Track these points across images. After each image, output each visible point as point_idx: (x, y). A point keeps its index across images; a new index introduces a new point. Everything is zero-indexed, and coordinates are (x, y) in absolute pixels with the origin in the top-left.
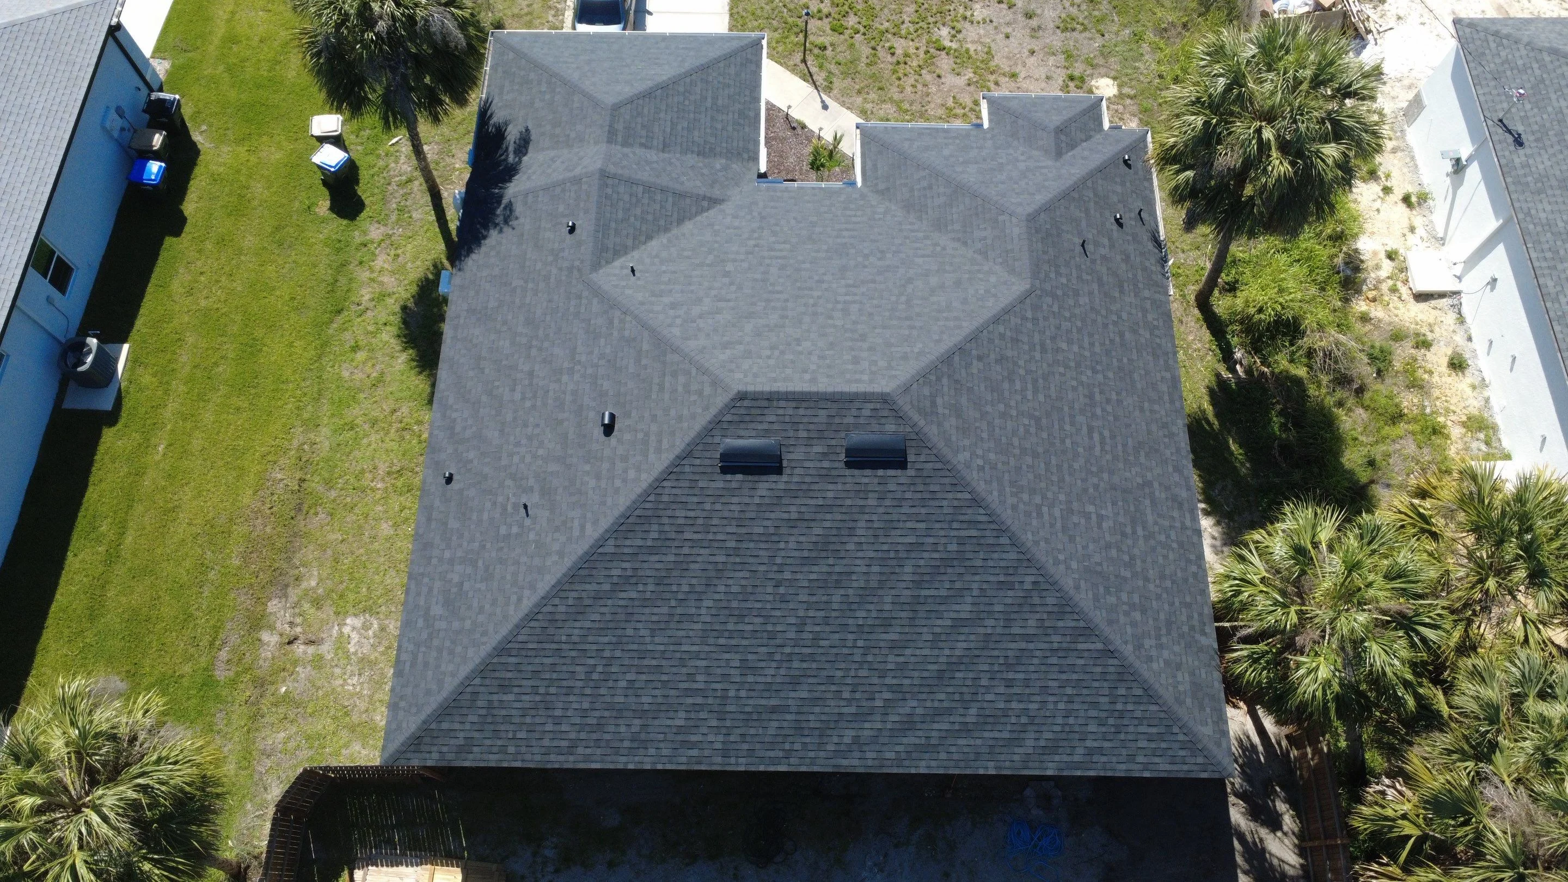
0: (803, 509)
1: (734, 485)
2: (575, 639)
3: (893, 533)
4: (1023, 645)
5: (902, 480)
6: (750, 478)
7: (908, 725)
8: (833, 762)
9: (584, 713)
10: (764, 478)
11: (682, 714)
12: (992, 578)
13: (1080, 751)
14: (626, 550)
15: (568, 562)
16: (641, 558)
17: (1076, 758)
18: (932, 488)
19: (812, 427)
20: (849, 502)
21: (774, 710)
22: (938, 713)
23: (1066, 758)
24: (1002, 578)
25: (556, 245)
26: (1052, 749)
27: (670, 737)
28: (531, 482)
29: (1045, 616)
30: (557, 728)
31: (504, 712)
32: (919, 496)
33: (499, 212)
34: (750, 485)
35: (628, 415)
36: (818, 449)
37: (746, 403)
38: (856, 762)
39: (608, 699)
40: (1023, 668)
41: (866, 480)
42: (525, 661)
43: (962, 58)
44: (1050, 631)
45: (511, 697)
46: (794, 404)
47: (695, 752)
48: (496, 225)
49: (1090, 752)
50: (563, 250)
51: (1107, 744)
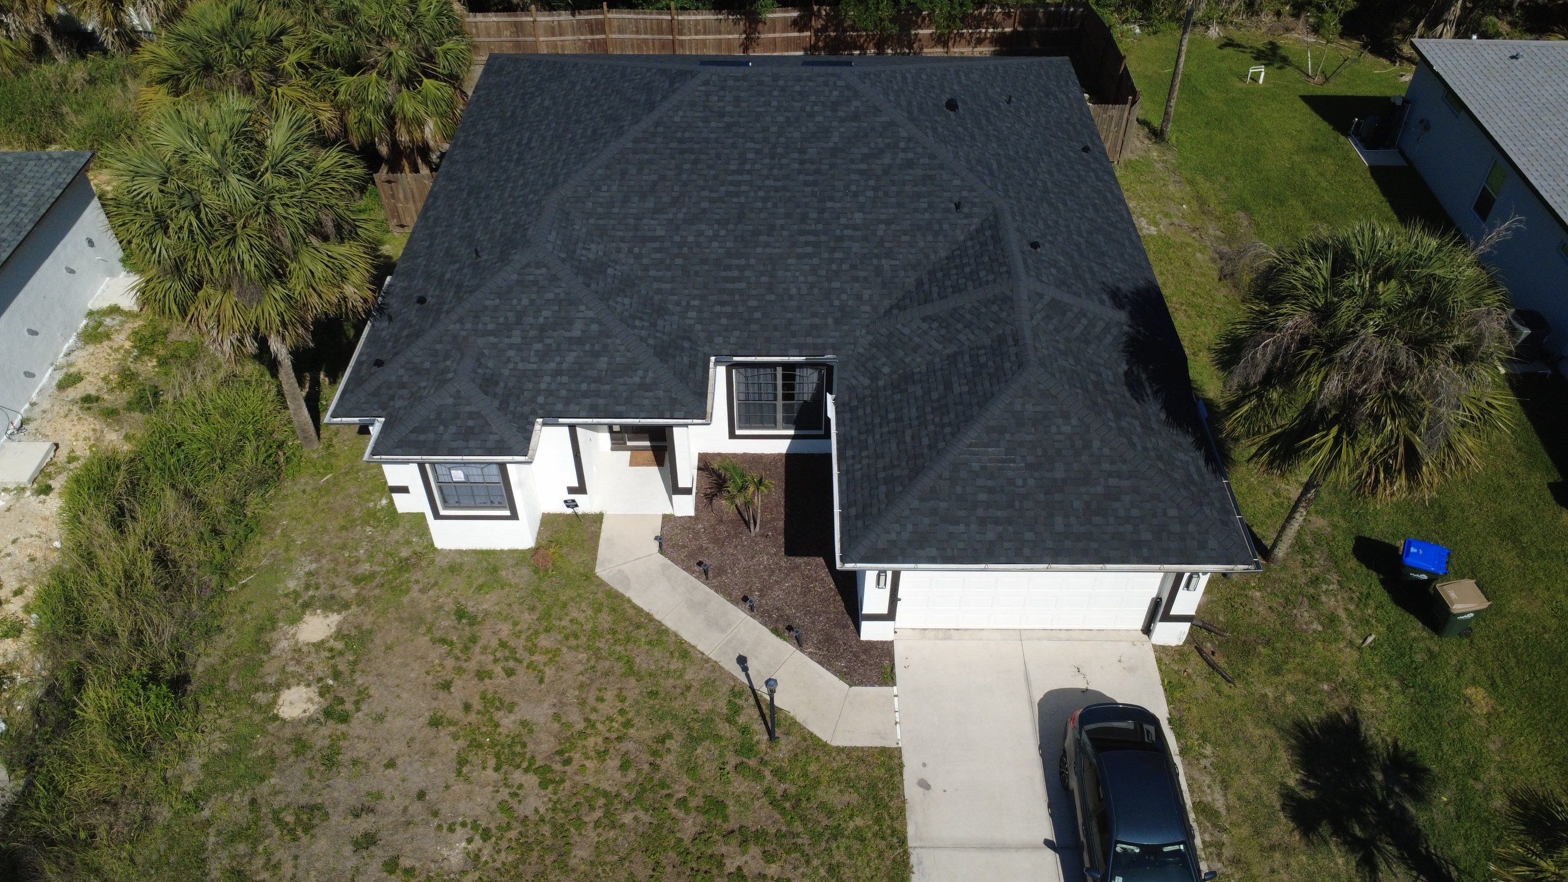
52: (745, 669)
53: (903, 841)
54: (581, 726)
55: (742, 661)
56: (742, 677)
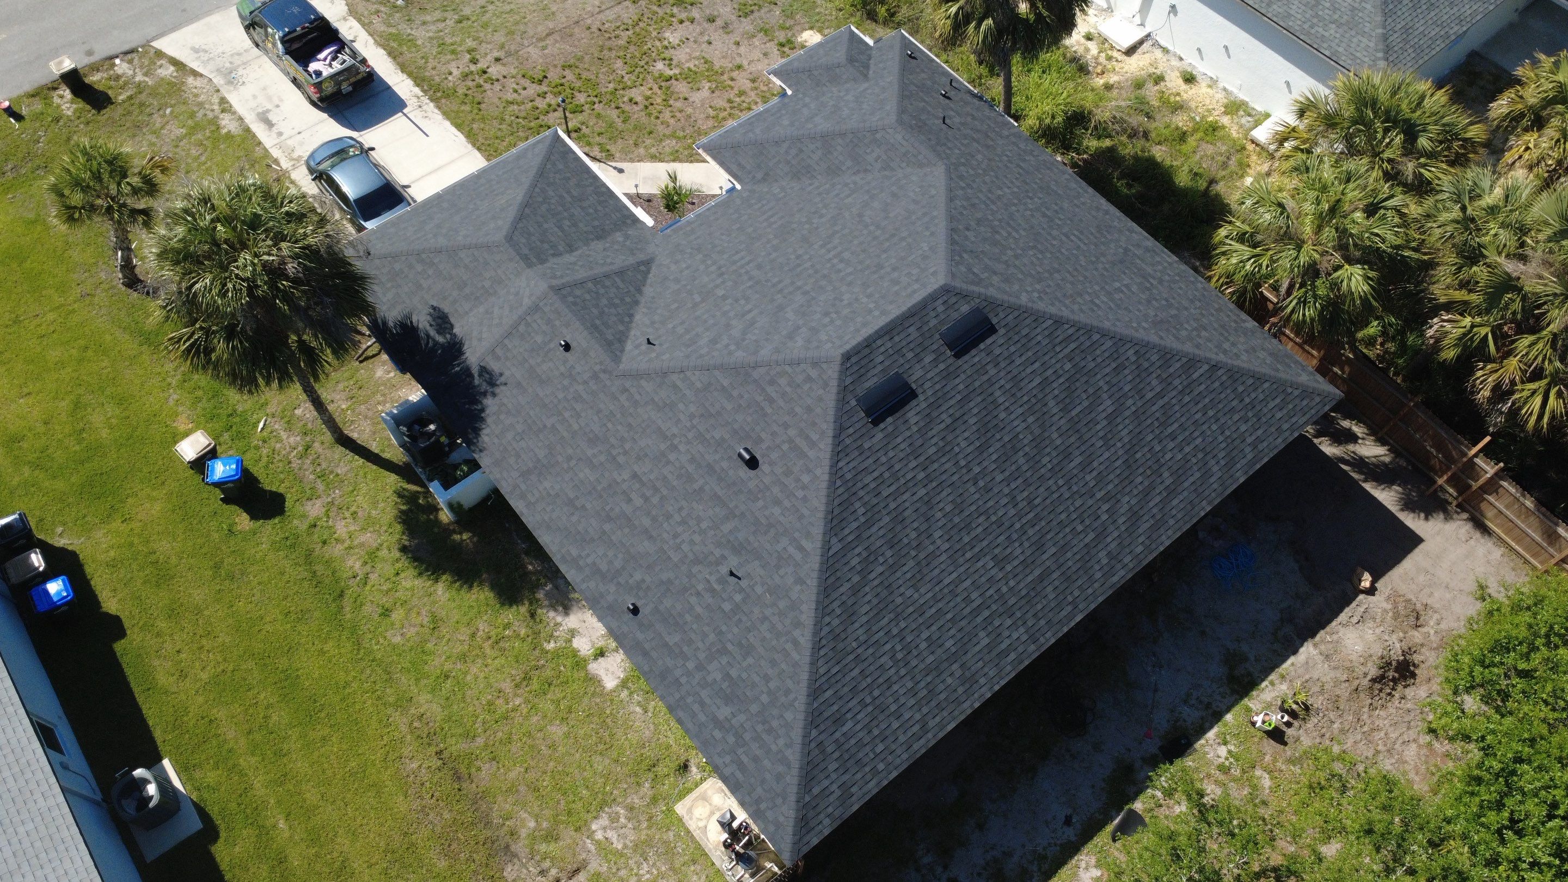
0: (951, 411)
1: (890, 429)
2: (862, 638)
3: (1022, 384)
4: (1161, 403)
5: (1001, 341)
6: (897, 415)
7: (1134, 517)
8: (1108, 585)
9: (913, 692)
10: (907, 408)
11: (982, 634)
12: (1107, 370)
13: (1248, 450)
14: (850, 538)
15: (813, 582)
16: (865, 535)
17: (1250, 456)
18: (1024, 332)
19: (912, 346)
20: (977, 384)
21: (1041, 578)
22: (1146, 494)
23: (1244, 461)
24: (1114, 365)
25: (562, 369)
26: (1230, 464)
27: (987, 658)
28: (717, 553)
29: (1159, 372)
30: (902, 719)
31: (853, 741)
32: (1019, 345)
33: (477, 381)
34: (901, 421)
35: (760, 440)
36: (928, 359)
37: (854, 360)
38: (1122, 573)
39: (922, 666)
40: (1173, 419)
41: (976, 359)
42: (839, 685)
43: (690, 77)
44: (1169, 380)
45: (849, 725)
46: (887, 338)
47: (1013, 656)
48: (485, 394)
49: (1254, 445)
50: (572, 367)
51: (1260, 432)
52: (615, 168)
53: (479, 149)
54: (671, 102)
55: (621, 171)
56: (614, 164)
